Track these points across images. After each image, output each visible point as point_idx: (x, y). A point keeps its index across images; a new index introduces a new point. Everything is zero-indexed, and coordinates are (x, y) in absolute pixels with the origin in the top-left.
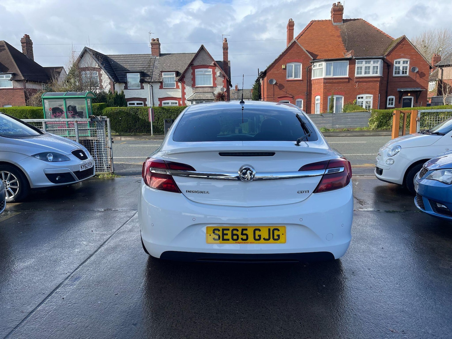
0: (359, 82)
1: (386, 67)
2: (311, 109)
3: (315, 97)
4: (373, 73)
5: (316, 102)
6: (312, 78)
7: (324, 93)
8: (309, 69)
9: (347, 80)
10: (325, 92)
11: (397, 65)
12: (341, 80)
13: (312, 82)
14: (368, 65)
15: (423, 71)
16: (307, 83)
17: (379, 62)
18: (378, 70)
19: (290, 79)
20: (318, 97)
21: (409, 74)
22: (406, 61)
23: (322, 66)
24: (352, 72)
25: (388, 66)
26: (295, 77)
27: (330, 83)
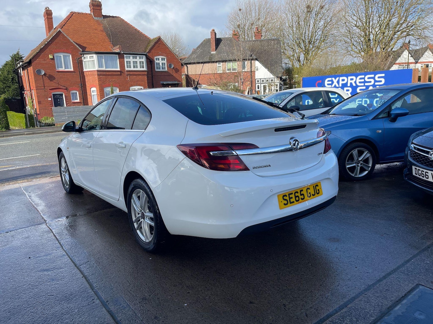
0: (130, 75)
1: (149, 63)
2: (88, 100)
3: (91, 89)
4: (141, 68)
5: (92, 94)
6: (85, 70)
7: (99, 85)
8: (80, 60)
9: (119, 73)
10: (100, 84)
11: (157, 61)
12: (114, 73)
13: (85, 74)
14: (135, 60)
15: (177, 67)
16: (79, 75)
17: (144, 58)
18: (144, 65)
19: (60, 69)
20: (94, 89)
21: (167, 69)
22: (164, 58)
23: (93, 58)
24: (122, 65)
25: (150, 62)
26: (65, 68)
27: (104, 75)
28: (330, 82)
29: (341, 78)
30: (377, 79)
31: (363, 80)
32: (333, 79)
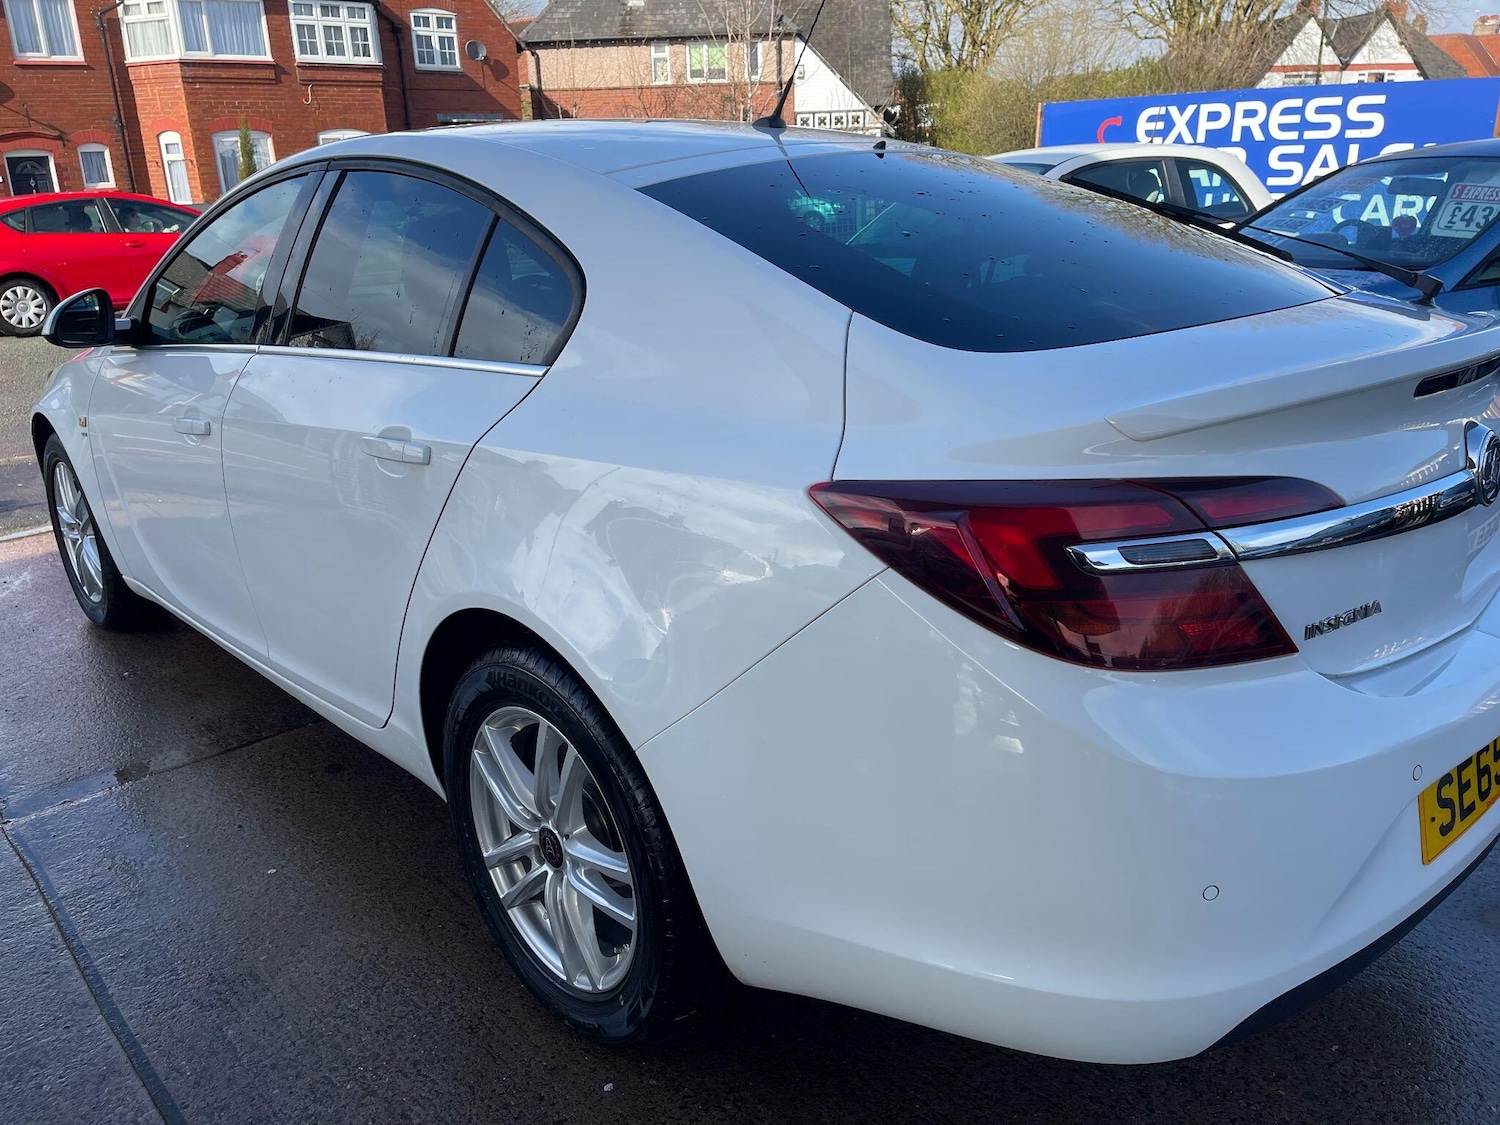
0: (316, 83)
1: (389, 35)
2: (149, 184)
3: (158, 136)
4: (356, 54)
5: (166, 157)
6: (130, 60)
7: (192, 122)
8: (109, 20)
9: (270, 74)
10: (195, 117)
11: (421, 31)
12: (250, 73)
13: (132, 77)
14: (331, 21)
15: (500, 57)
16: (110, 80)
17: (367, 14)
18: (370, 42)
19: (32, 57)
20: (170, 137)
21: (461, 64)
22: (446, 18)
23: (162, 11)
24: (280, 40)
25: (393, 33)
26: (53, 52)
27: (207, 80)
28: (1160, 125)
29: (1206, 109)
30: (1353, 114)
31: (1295, 119)
32: (1174, 110)
